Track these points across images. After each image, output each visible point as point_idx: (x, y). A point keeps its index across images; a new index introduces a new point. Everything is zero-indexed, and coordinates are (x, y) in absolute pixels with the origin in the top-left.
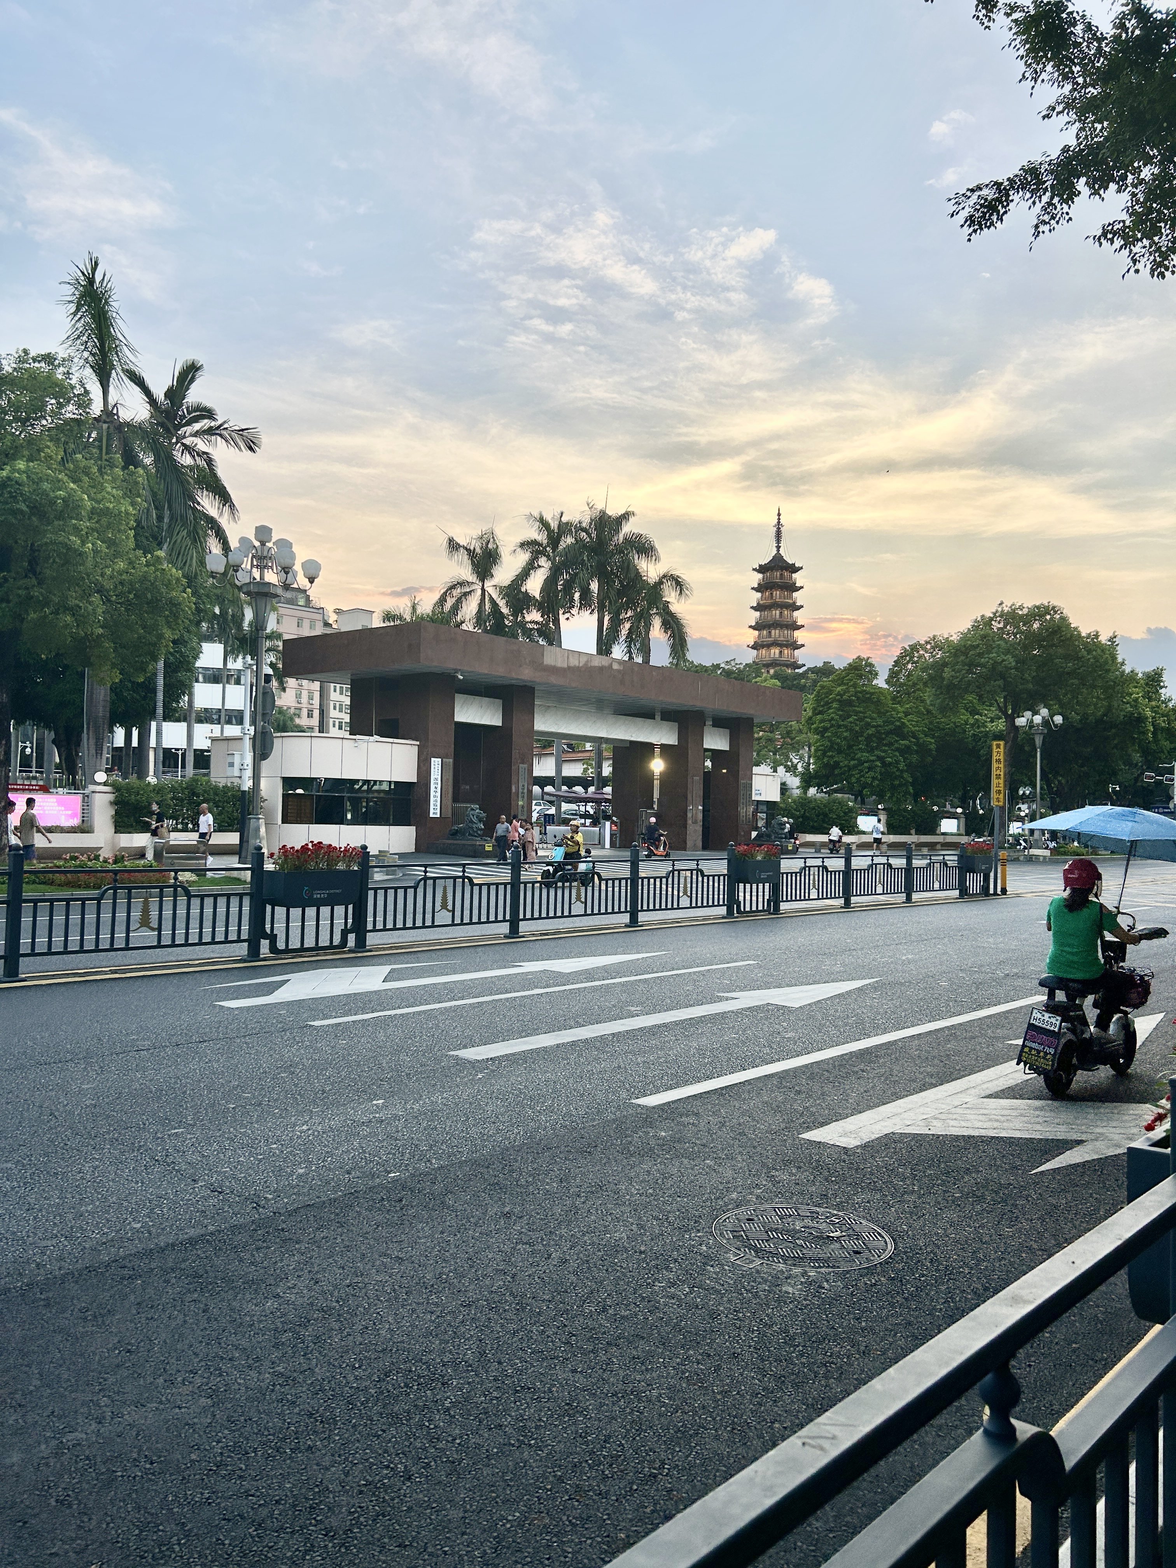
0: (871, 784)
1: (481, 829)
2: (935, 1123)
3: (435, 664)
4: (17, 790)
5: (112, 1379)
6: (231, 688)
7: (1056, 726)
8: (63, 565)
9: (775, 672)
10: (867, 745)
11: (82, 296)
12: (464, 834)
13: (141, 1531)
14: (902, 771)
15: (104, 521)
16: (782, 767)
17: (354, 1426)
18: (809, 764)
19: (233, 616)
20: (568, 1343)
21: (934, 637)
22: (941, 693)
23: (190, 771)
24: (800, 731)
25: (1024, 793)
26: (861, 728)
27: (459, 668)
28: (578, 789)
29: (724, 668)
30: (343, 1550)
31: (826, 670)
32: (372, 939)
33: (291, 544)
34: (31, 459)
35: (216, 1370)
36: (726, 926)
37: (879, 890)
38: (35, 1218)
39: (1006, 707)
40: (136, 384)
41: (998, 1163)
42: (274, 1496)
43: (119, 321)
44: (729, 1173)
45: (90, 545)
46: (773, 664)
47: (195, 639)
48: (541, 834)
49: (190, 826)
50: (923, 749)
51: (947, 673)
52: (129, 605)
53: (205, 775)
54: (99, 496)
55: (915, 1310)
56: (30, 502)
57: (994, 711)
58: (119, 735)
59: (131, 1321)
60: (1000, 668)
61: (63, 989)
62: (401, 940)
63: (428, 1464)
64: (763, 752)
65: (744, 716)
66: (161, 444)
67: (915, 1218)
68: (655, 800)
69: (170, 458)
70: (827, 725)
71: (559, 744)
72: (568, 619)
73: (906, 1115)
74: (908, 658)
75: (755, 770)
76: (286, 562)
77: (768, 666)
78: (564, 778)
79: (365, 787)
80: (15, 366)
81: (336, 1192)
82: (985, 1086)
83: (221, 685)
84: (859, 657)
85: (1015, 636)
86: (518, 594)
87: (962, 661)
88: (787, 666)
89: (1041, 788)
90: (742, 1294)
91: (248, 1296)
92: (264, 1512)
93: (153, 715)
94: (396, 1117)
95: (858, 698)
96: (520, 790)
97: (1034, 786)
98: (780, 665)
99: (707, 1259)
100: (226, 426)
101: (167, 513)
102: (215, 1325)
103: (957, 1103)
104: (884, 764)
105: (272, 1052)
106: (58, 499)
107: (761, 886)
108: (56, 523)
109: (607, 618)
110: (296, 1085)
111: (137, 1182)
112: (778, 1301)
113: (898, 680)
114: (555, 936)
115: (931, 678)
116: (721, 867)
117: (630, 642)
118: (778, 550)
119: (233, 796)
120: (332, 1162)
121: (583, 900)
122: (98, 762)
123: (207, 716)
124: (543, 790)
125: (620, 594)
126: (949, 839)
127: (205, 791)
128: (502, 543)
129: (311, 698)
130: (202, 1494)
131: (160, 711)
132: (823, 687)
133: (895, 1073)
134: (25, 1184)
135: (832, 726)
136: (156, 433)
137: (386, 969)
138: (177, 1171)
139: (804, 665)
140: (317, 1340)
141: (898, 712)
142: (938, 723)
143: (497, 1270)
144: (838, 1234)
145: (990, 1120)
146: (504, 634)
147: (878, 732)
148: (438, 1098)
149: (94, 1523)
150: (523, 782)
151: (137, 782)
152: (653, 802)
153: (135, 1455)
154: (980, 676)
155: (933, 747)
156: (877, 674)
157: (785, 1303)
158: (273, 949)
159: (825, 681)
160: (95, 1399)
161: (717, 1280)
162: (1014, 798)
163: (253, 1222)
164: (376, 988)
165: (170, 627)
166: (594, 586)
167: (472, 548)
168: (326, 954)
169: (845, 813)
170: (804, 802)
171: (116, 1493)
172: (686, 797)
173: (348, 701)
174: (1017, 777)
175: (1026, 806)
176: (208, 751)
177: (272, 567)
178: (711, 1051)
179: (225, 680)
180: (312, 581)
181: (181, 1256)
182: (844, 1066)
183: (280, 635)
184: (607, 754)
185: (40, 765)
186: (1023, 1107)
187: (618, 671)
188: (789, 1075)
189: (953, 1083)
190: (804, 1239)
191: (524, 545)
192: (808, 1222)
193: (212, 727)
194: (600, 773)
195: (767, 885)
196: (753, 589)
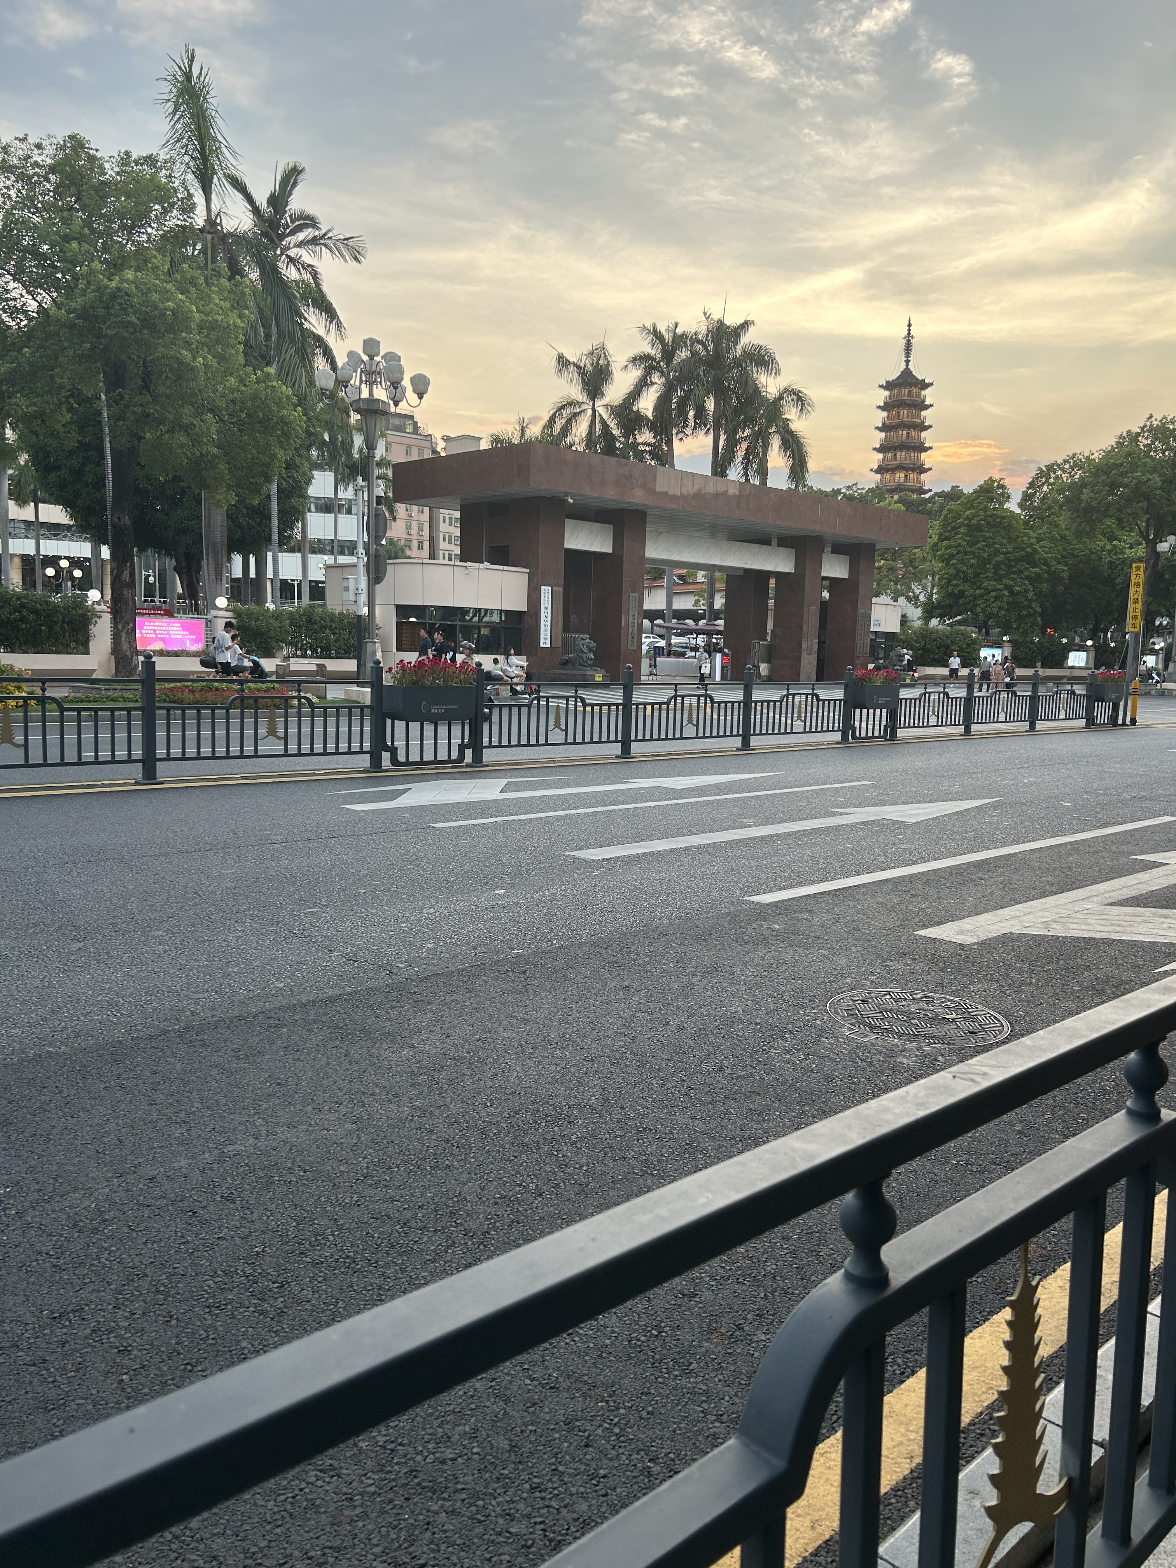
0: (997, 614)
1: (591, 659)
2: (1055, 925)
3: (545, 487)
4: (144, 614)
5: (264, 1106)
6: (343, 518)
8: (176, 381)
9: (900, 497)
10: (994, 573)
11: (181, 94)
12: (574, 664)
13: (298, 1224)
14: (1031, 601)
15: (213, 335)
16: (903, 598)
17: (488, 1151)
18: (932, 594)
19: (342, 442)
21: (1074, 455)
22: (1078, 517)
23: (306, 601)
24: (924, 560)
25: (1161, 624)
26: (990, 555)
27: (569, 490)
28: (690, 622)
29: (845, 494)
30: (482, 1247)
31: (955, 494)
32: (488, 755)
33: (399, 357)
34: (138, 269)
35: (359, 1102)
36: (841, 751)
37: (1002, 718)
38: (187, 976)
39: (1147, 531)
40: (238, 191)
41: (1120, 962)
42: (417, 1202)
43: (219, 121)
44: (843, 962)
45: (201, 359)
46: (898, 489)
47: (307, 464)
48: (650, 667)
49: (309, 652)
50: (1054, 578)
51: (1086, 494)
52: (242, 425)
53: (320, 606)
54: (207, 309)
56: (140, 314)
57: (1134, 536)
58: (237, 561)
59: (279, 1061)
60: (1144, 488)
61: (198, 791)
62: (515, 758)
63: (558, 1185)
64: (884, 582)
65: (865, 542)
66: (267, 257)
67: (1032, 1006)
68: (769, 631)
69: (275, 271)
70: (953, 551)
71: (671, 575)
72: (681, 439)
73: (1024, 918)
74: (1043, 480)
75: (874, 600)
76: (395, 378)
77: (891, 491)
78: (674, 611)
79: (476, 619)
80: (117, 169)
81: (464, 964)
82: (1107, 895)
83: (333, 515)
84: (990, 479)
85: (1163, 453)
86: (629, 414)
87: (1103, 481)
88: (913, 491)
90: (856, 1063)
91: (385, 1046)
92: (409, 1214)
93: (268, 542)
94: (517, 904)
95: (988, 523)
96: (631, 620)
97: (1172, 617)
98: (905, 490)
99: (822, 1032)
100: (330, 235)
101: (274, 330)
102: (356, 1067)
103: (1077, 909)
104: (1012, 593)
105: (397, 848)
106: (167, 310)
107: (878, 712)
108: (167, 336)
109: (722, 439)
110: (422, 876)
111: (278, 951)
112: (893, 1070)
113: (1032, 503)
114: (668, 757)
115: (1068, 500)
116: (838, 694)
117: (747, 464)
118: (907, 365)
119: (349, 623)
120: (458, 940)
121: (695, 722)
122: (219, 588)
123: (319, 547)
124: (652, 622)
125: (737, 411)
126: (1077, 673)
127: (322, 618)
128: (613, 358)
129: (421, 529)
130: (352, 1198)
131: (275, 537)
132: (950, 511)
133: (1015, 881)
134: (176, 948)
135: (959, 552)
136: (260, 243)
137: (503, 782)
138: (314, 943)
139: (930, 490)
140: (450, 1082)
141: (1030, 538)
142: (1072, 549)
143: (617, 1033)
144: (954, 1016)
145: (1112, 925)
146: (616, 455)
147: (1007, 559)
148: (556, 890)
149: (255, 1215)
150: (633, 611)
151: (257, 608)
152: (766, 634)
153: (290, 1165)
154: (1121, 497)
155: (1065, 575)
156: (1009, 497)
157: (900, 1072)
158: (394, 761)
159: (952, 505)
160: (251, 1120)
161: (831, 1050)
162: (1150, 630)
163: (387, 985)
164: (494, 797)
165: (282, 447)
166: (710, 405)
167: (582, 365)
168: (445, 768)
169: (968, 645)
170: (925, 634)
171: (274, 1194)
172: (801, 627)
173: (458, 533)
174: (1154, 607)
175: (1161, 639)
176: (323, 582)
177: (381, 383)
178: (825, 858)
179: (336, 509)
180: (421, 397)
181: (322, 1011)
182: (961, 874)
183: (389, 462)
184: (721, 585)
185: (163, 595)
186: (1147, 914)
187: (734, 496)
188: (904, 881)
189: (1075, 891)
190: (919, 1019)
191: (637, 360)
192: (923, 1005)
193: (326, 557)
194: (711, 605)
195: (884, 711)
196: (879, 407)
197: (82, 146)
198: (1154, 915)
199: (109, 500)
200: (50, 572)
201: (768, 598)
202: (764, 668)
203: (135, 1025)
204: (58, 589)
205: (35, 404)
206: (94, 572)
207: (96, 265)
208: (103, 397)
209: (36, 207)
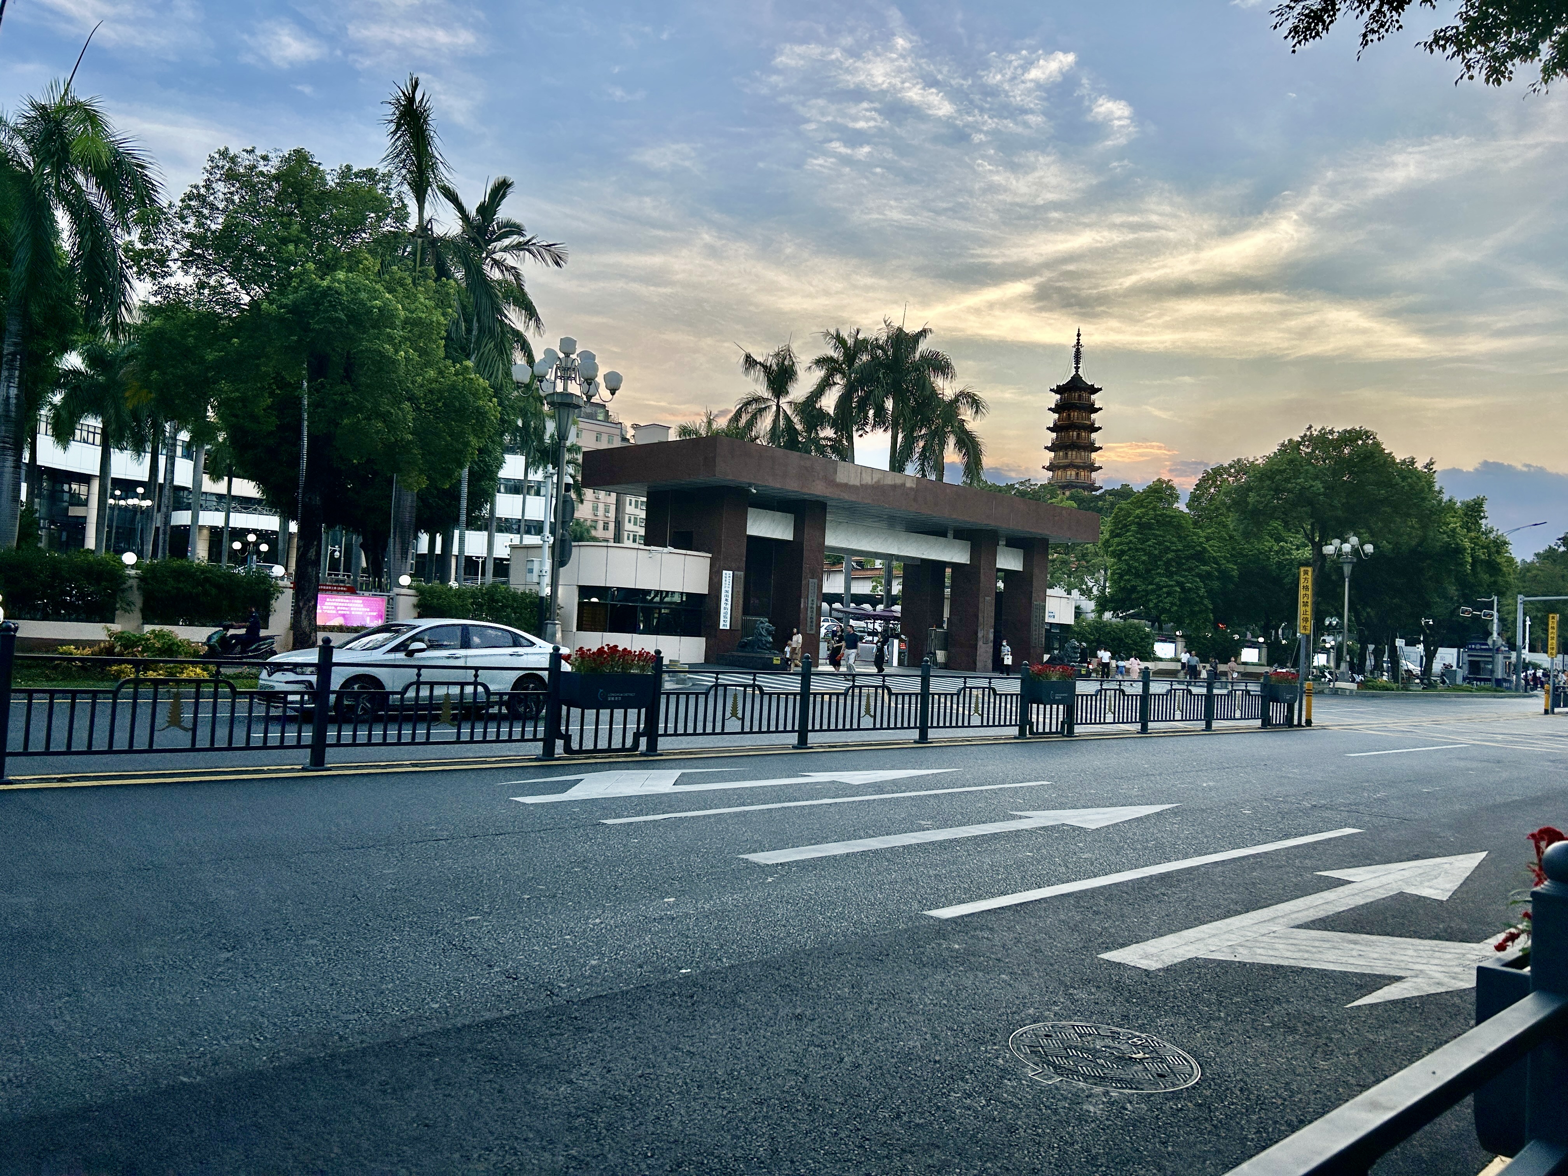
0: (1170, 609)
1: (769, 642)
2: (1241, 950)
3: (730, 477)
4: (326, 590)
6: (531, 499)
7: (1366, 555)
8: (377, 372)
9: (1071, 493)
10: (1165, 570)
11: (402, 115)
12: (753, 647)
14: (1202, 598)
15: (416, 331)
16: (1076, 590)
18: (1105, 587)
19: (535, 428)
20: (861, 1146)
21: (1239, 460)
22: (1245, 518)
23: (490, 578)
24: (1096, 554)
25: (1330, 623)
26: (1160, 552)
27: (753, 482)
28: (867, 606)
29: (1018, 489)
31: (1125, 493)
32: (663, 744)
33: (594, 356)
34: (350, 270)
35: (511, 1149)
36: (1019, 746)
37: (1178, 716)
38: (338, 993)
39: (1313, 534)
40: (450, 199)
41: (1311, 994)
43: (436, 140)
44: (1025, 989)
45: (403, 353)
46: (1069, 485)
47: (499, 449)
50: (1224, 576)
51: (1252, 498)
52: (438, 413)
53: (504, 583)
54: (413, 307)
55: (1224, 1138)
56: (348, 311)
57: (1300, 539)
58: (424, 539)
59: (429, 1097)
60: (1307, 494)
61: (366, 779)
62: (689, 746)
64: (1058, 575)
65: (1039, 537)
66: (472, 259)
67: (1222, 1044)
68: (945, 619)
69: (480, 272)
70: (1125, 548)
71: (850, 560)
72: (861, 436)
73: (1210, 941)
74: (1210, 482)
75: (1049, 592)
76: (589, 374)
77: (1064, 487)
78: (852, 595)
79: (657, 599)
80: (338, 181)
81: (628, 985)
82: (1293, 916)
83: (522, 496)
84: (1159, 480)
85: (1324, 461)
86: (812, 410)
87: (1268, 486)
88: (1084, 488)
89: (1349, 620)
90: (1040, 1110)
91: (542, 1081)
93: (456, 522)
94: (687, 915)
95: (1158, 521)
96: (810, 606)
97: (1341, 617)
98: (1076, 487)
99: (1004, 1073)
100: (533, 241)
101: (475, 325)
102: (509, 1106)
103: (1263, 931)
104: (1183, 589)
105: (565, 848)
106: (374, 308)
107: (1055, 707)
108: (371, 331)
109: (900, 437)
110: (589, 880)
111: (435, 965)
112: (1079, 1119)
113: (1200, 504)
114: (845, 749)
115: (1235, 503)
116: (1013, 686)
117: (924, 460)
118: (1077, 371)
119: (531, 602)
120: (624, 956)
121: (872, 713)
122: (403, 566)
123: (506, 526)
124: (831, 606)
125: (914, 411)
126: (1250, 669)
127: (504, 597)
128: (798, 360)
129: (607, 511)
131: (463, 518)
132: (1121, 509)
133: (1198, 898)
135: (1130, 549)
136: (468, 249)
137: (677, 773)
138: (474, 956)
139: (1102, 488)
140: (609, 1127)
141: (1200, 537)
142: (1240, 549)
143: (789, 1070)
144: (1141, 1055)
145: (1300, 951)
146: (799, 450)
147: (1178, 557)
148: (728, 899)
150: (812, 597)
151: (440, 586)
152: (943, 622)
154: (1286, 500)
155: (1235, 573)
156: (1177, 498)
157: (1086, 1121)
158: (568, 749)
159: (1124, 503)
161: (1014, 1094)
162: (1320, 629)
163: (547, 1009)
164: (667, 791)
165: (476, 435)
166: (889, 404)
167: (768, 365)
168: (618, 756)
169: (1142, 639)
170: (1099, 627)
172: (977, 616)
173: (643, 515)
174: (1323, 607)
175: (1331, 638)
176: (507, 560)
177: (575, 379)
178: (1005, 868)
179: (525, 491)
180: (613, 394)
181: (477, 1037)
182: (1144, 889)
183: (579, 448)
184: (898, 572)
185: (347, 569)
186: (1336, 939)
187: (911, 489)
188: (1086, 895)
189: (1260, 911)
190: (1105, 1059)
191: (820, 362)
192: (1109, 1042)
193: (512, 536)
194: (889, 591)
195: (1061, 707)
196: (1050, 409)
197: (306, 160)
198: (1343, 940)
199: (302, 480)
200: (237, 545)
201: (943, 587)
202: (940, 656)
203: (278, 1052)
204: (243, 562)
205: (237, 390)
206: (280, 546)
207: (311, 266)
208: (305, 384)
209: (257, 211)
